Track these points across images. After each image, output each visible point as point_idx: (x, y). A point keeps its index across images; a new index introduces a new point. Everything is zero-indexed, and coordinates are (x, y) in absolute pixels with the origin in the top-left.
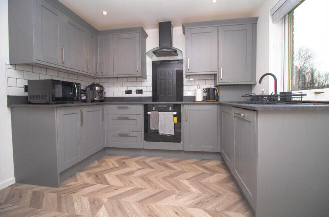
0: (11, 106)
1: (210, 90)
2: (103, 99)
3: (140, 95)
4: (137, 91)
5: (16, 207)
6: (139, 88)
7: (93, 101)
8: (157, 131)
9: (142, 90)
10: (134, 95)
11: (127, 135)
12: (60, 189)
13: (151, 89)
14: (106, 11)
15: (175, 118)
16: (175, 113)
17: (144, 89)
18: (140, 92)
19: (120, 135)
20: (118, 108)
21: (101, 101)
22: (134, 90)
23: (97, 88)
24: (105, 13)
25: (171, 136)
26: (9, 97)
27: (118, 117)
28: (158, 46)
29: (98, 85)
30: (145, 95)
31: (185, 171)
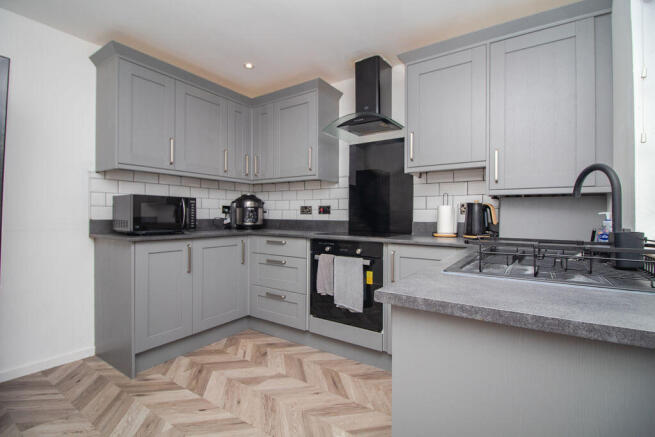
0: (95, 235)
1: (476, 208)
2: (258, 223)
3: (324, 217)
4: (320, 207)
5: (61, 396)
6: (325, 203)
7: (241, 227)
8: (330, 298)
9: (329, 207)
10: (315, 216)
11: (278, 298)
12: (134, 382)
13: (345, 204)
14: (250, 62)
15: (370, 274)
16: (368, 262)
17: (334, 205)
18: (325, 210)
19: (270, 296)
20: (268, 242)
21: (255, 227)
22: (315, 206)
23: (248, 204)
24: (249, 66)
25: (356, 314)
26: (92, 223)
27: (269, 261)
28: (354, 111)
29: (252, 198)
30: (334, 217)
31: (365, 408)
